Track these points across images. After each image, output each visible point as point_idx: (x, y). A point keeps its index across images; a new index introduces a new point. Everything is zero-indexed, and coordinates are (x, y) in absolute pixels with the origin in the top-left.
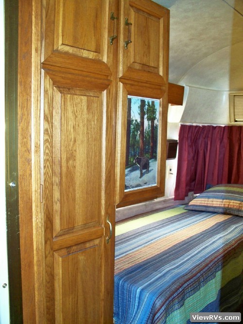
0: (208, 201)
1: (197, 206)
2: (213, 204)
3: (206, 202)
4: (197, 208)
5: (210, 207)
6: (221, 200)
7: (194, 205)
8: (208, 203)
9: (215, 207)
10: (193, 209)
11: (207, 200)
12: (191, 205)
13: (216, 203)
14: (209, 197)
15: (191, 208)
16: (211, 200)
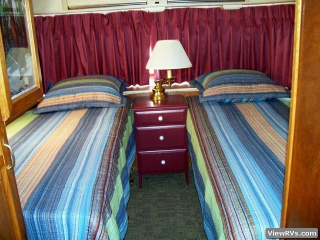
0: (59, 99)
1: (47, 107)
2: (65, 101)
3: (57, 101)
4: (49, 110)
5: (62, 105)
6: (73, 95)
7: (44, 107)
8: (60, 100)
9: (68, 104)
10: (45, 111)
11: (57, 98)
12: (40, 108)
13: (68, 99)
14: (59, 95)
15: (42, 111)
16: (62, 97)
